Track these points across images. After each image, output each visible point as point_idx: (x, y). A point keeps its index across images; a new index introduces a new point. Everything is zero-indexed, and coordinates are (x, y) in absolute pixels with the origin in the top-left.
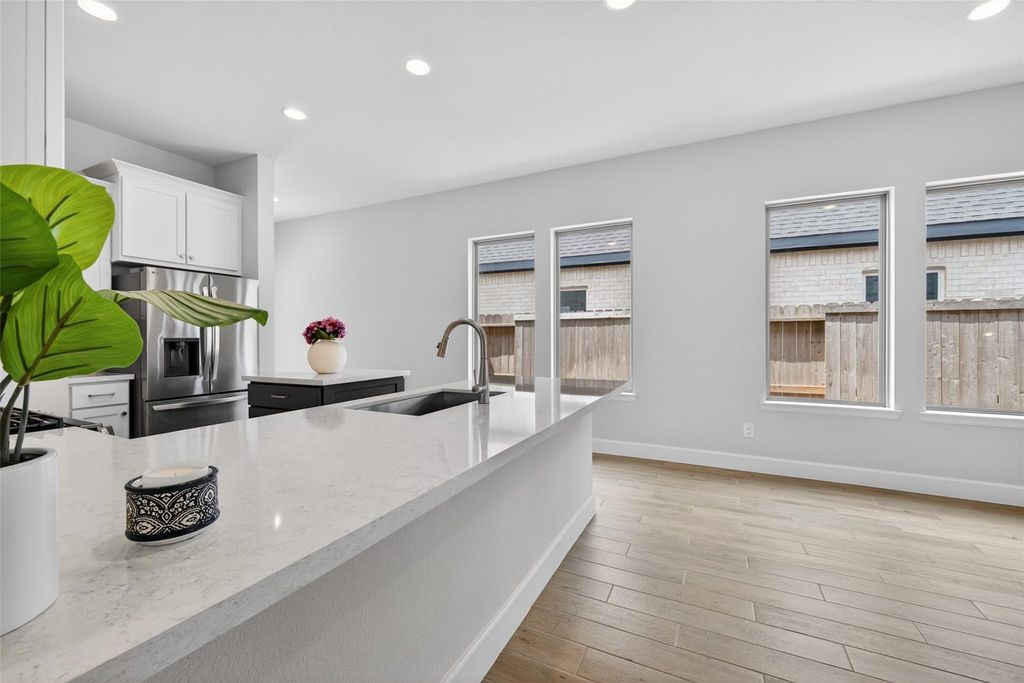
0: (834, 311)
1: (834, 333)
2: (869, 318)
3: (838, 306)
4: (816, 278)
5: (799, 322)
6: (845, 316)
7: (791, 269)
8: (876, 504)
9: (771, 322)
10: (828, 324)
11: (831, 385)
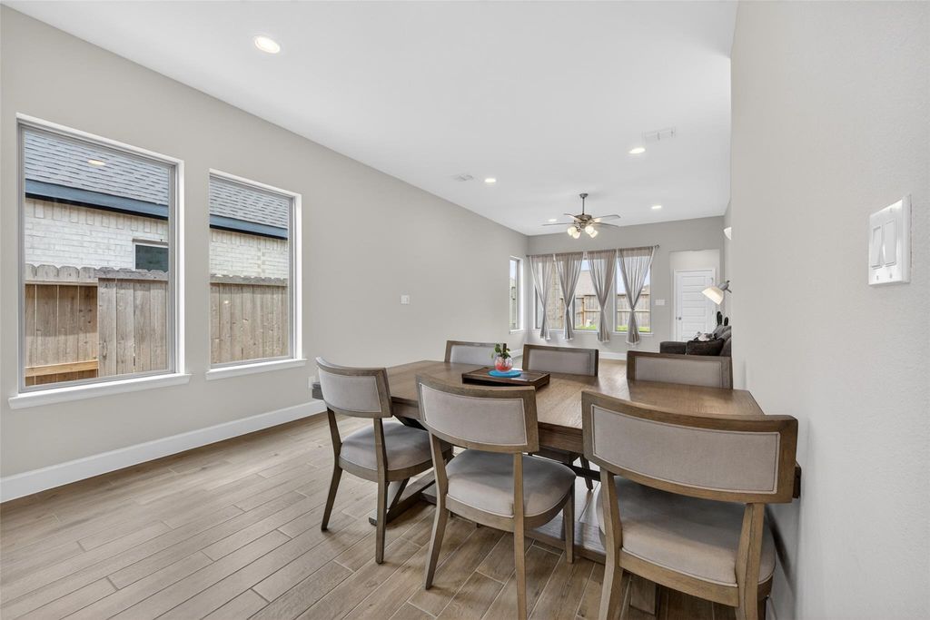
0: (109, 276)
1: (109, 301)
2: (147, 285)
3: (114, 271)
4: (79, 238)
5: (60, 286)
6: (122, 282)
7: (43, 221)
8: (176, 474)
9: (27, 285)
10: (101, 290)
11: (105, 357)
